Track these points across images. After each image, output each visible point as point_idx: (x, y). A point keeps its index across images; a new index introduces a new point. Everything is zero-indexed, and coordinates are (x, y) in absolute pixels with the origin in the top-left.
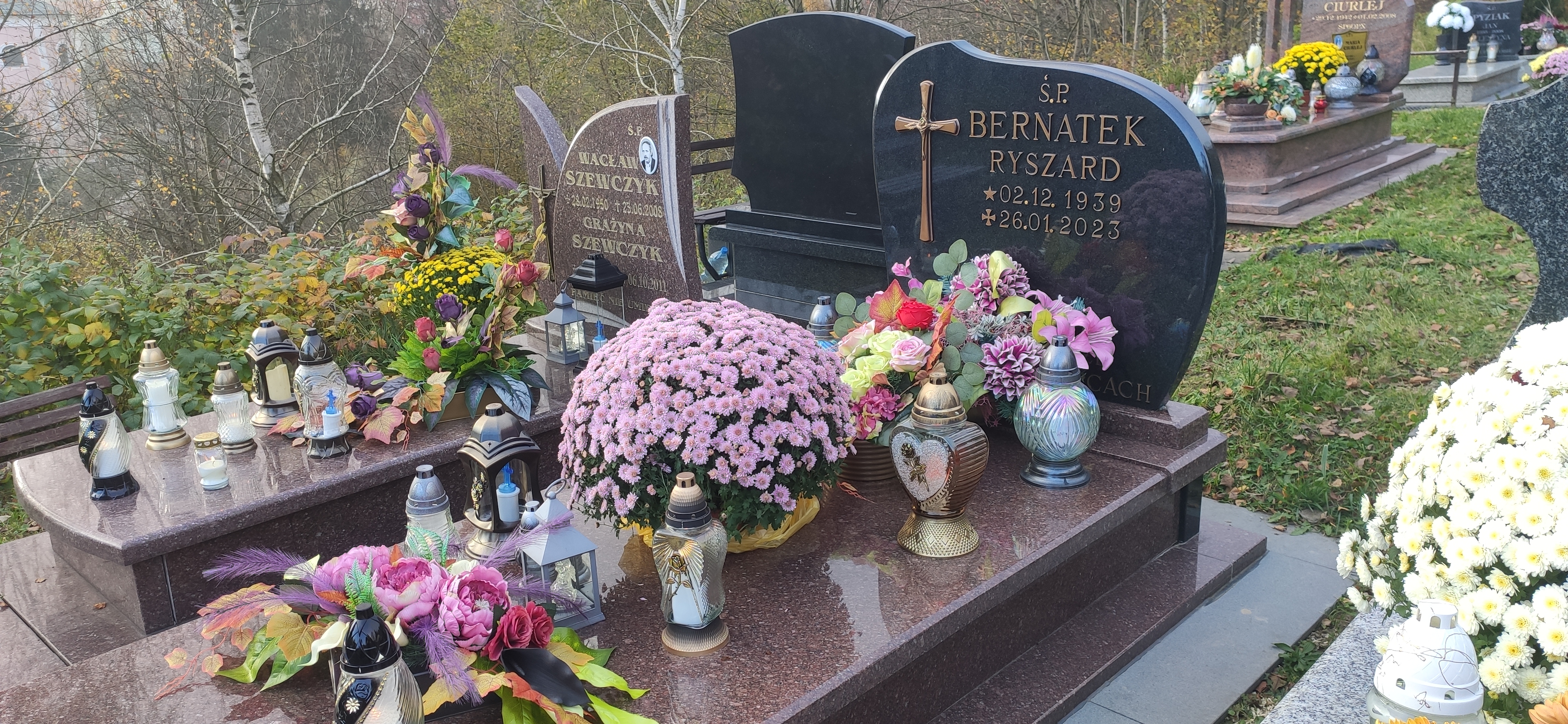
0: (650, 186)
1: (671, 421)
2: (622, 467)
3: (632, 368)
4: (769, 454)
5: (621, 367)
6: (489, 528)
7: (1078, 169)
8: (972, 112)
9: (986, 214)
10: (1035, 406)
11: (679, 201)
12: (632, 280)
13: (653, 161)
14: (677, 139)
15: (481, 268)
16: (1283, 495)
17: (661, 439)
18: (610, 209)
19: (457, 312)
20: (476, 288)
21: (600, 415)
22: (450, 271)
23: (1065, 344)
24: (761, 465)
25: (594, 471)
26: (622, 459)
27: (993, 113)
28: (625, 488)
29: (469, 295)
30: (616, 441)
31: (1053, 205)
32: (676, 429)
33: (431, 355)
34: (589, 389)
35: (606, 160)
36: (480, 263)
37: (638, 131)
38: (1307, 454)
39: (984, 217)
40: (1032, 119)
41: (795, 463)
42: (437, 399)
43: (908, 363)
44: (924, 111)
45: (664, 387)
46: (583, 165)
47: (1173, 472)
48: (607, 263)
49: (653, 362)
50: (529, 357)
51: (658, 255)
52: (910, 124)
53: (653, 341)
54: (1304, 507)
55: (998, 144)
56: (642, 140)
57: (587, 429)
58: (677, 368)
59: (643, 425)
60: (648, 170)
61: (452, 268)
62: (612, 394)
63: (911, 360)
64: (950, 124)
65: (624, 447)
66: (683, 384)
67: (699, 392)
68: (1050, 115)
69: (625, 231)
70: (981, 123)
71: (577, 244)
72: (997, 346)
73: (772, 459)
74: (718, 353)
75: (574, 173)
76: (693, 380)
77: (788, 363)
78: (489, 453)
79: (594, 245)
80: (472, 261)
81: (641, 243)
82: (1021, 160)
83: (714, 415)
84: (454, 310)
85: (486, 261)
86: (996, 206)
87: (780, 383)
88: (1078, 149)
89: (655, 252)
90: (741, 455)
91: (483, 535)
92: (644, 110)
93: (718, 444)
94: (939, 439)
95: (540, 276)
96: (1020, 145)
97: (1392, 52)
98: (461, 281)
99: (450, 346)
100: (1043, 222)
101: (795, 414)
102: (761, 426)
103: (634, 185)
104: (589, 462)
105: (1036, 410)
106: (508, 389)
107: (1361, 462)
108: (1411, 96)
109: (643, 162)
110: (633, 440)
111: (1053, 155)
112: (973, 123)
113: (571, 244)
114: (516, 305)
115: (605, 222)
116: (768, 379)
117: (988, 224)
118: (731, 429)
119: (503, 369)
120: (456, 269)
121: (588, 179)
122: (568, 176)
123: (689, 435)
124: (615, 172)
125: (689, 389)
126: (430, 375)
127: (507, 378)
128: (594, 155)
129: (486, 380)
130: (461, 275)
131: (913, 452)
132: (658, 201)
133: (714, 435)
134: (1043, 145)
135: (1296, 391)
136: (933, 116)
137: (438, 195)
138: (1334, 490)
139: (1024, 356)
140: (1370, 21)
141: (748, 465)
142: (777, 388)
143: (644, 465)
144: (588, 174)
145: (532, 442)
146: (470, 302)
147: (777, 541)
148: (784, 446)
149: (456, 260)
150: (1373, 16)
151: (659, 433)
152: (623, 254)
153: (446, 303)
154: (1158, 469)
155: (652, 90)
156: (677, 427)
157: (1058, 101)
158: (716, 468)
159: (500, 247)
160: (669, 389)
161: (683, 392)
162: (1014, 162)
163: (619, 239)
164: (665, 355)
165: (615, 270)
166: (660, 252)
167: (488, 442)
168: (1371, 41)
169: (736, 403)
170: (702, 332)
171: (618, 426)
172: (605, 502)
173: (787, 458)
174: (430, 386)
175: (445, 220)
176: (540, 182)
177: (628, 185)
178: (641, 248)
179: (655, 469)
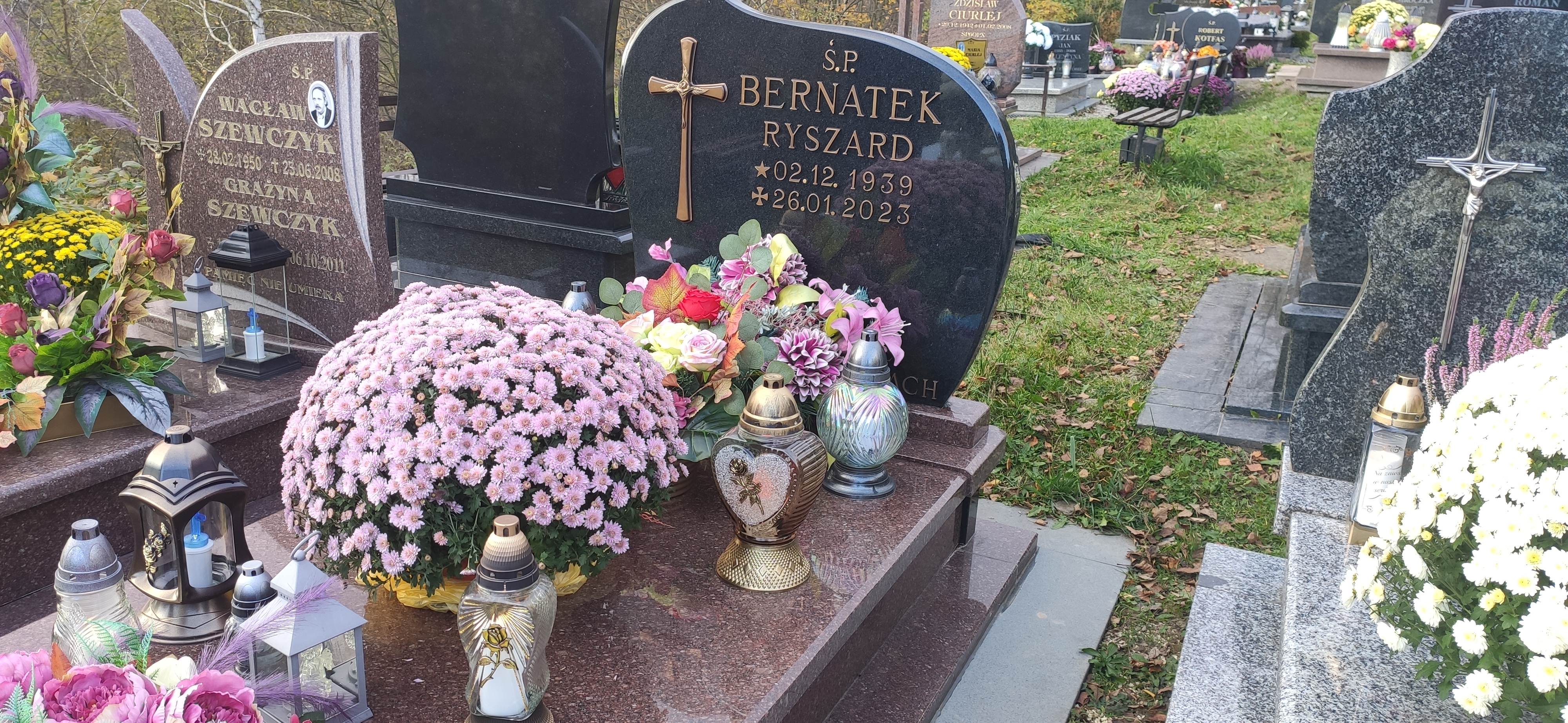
0: (324, 143)
1: (467, 445)
2: (395, 510)
3: (403, 377)
4: (601, 483)
5: (385, 374)
6: (174, 598)
7: (865, 148)
8: (743, 77)
9: (757, 192)
10: (845, 407)
11: (365, 162)
12: (296, 259)
13: (329, 112)
14: (362, 86)
15: (88, 238)
16: (1036, 489)
17: (453, 470)
18: (265, 168)
19: (59, 296)
20: (81, 265)
21: (359, 440)
22: (41, 242)
23: (876, 339)
24: (590, 497)
25: (347, 515)
26: (395, 499)
27: (768, 79)
28: (397, 539)
29: (71, 274)
30: (384, 474)
31: (835, 185)
32: (475, 456)
33: (21, 354)
34: (337, 405)
35: (259, 108)
36: (87, 233)
37: (307, 74)
38: (1048, 445)
39: (754, 195)
40: (814, 88)
41: (630, 493)
42: (34, 413)
43: (704, 361)
44: (685, 72)
45: (453, 401)
46: (225, 112)
47: (972, 473)
48: (264, 236)
49: (433, 368)
50: (163, 355)
51: (333, 228)
52: (668, 86)
53: (430, 340)
54: (1058, 499)
55: (771, 114)
56: (312, 86)
57: (334, 459)
58: (470, 375)
59: (428, 453)
60: (321, 123)
61: (45, 238)
62: (374, 411)
63: (707, 357)
64: (717, 89)
65: (398, 481)
66: (483, 397)
67: (505, 406)
68: (835, 85)
69: (286, 197)
70: (754, 89)
71: (214, 212)
72: (785, 341)
73: (604, 489)
74: (522, 355)
75: (212, 122)
76: (496, 390)
77: (611, 367)
78: (175, 495)
79: (240, 213)
80: (73, 230)
81: (309, 213)
82: (801, 134)
83: (529, 437)
84: (55, 294)
85: (94, 229)
86: (768, 183)
87: (609, 392)
88: (866, 126)
89: (329, 225)
90: (567, 486)
91: (160, 608)
92: (316, 48)
93: (532, 474)
94: (780, 453)
95: (180, 250)
96: (800, 117)
97: (1007, 61)
98: (60, 255)
99: (50, 342)
100: (823, 204)
101: (628, 431)
102: (589, 449)
103: (299, 140)
104: (338, 504)
105: (847, 413)
106: (138, 397)
107: (1100, 451)
108: (1019, 102)
109: (314, 113)
110: (412, 474)
111: (837, 130)
112: (744, 89)
113: (205, 211)
114: (143, 287)
115: (257, 185)
116: (593, 387)
117: (759, 203)
118: (550, 455)
119: (129, 371)
120: (50, 240)
121: (232, 130)
122: (201, 124)
123: (495, 463)
124: (272, 124)
125: (491, 403)
126: (20, 381)
127: (135, 383)
128: (241, 101)
129: (105, 386)
130: (59, 248)
131: (745, 469)
132: (335, 161)
133: (528, 462)
134: (826, 118)
135: (1022, 382)
136: (695, 79)
137: (21, 140)
138: (1082, 480)
139: (818, 352)
140: (989, 30)
141: (575, 499)
142: (605, 398)
143: (429, 507)
144: (231, 125)
145: (235, 477)
146: (73, 283)
147: (574, 585)
148: (619, 473)
149: (51, 227)
150: (991, 26)
151: (450, 462)
152: (282, 226)
153: (40, 284)
154: (958, 471)
155: (225, 43)
156: (476, 451)
157: (845, 70)
158: (534, 505)
159: (118, 212)
160: (461, 404)
161: (481, 407)
162: (792, 135)
163: (276, 207)
164: (449, 359)
165: (275, 245)
166: (336, 225)
167: (174, 480)
168: (989, 50)
169: (559, 420)
170: (494, 326)
171: (388, 453)
172: (368, 557)
173: (621, 487)
174: (21, 396)
175: (33, 175)
176: (158, 132)
177: (292, 139)
178: (310, 218)
179: (440, 510)
